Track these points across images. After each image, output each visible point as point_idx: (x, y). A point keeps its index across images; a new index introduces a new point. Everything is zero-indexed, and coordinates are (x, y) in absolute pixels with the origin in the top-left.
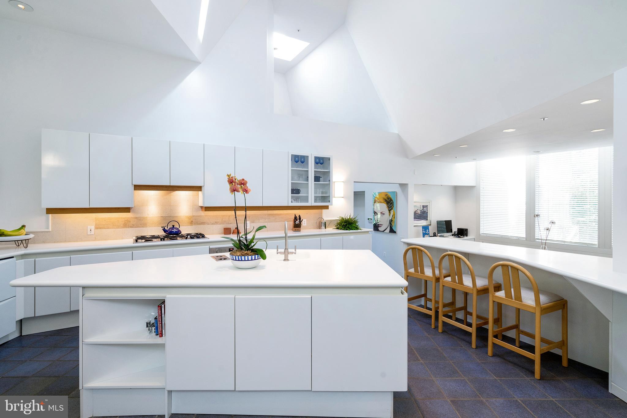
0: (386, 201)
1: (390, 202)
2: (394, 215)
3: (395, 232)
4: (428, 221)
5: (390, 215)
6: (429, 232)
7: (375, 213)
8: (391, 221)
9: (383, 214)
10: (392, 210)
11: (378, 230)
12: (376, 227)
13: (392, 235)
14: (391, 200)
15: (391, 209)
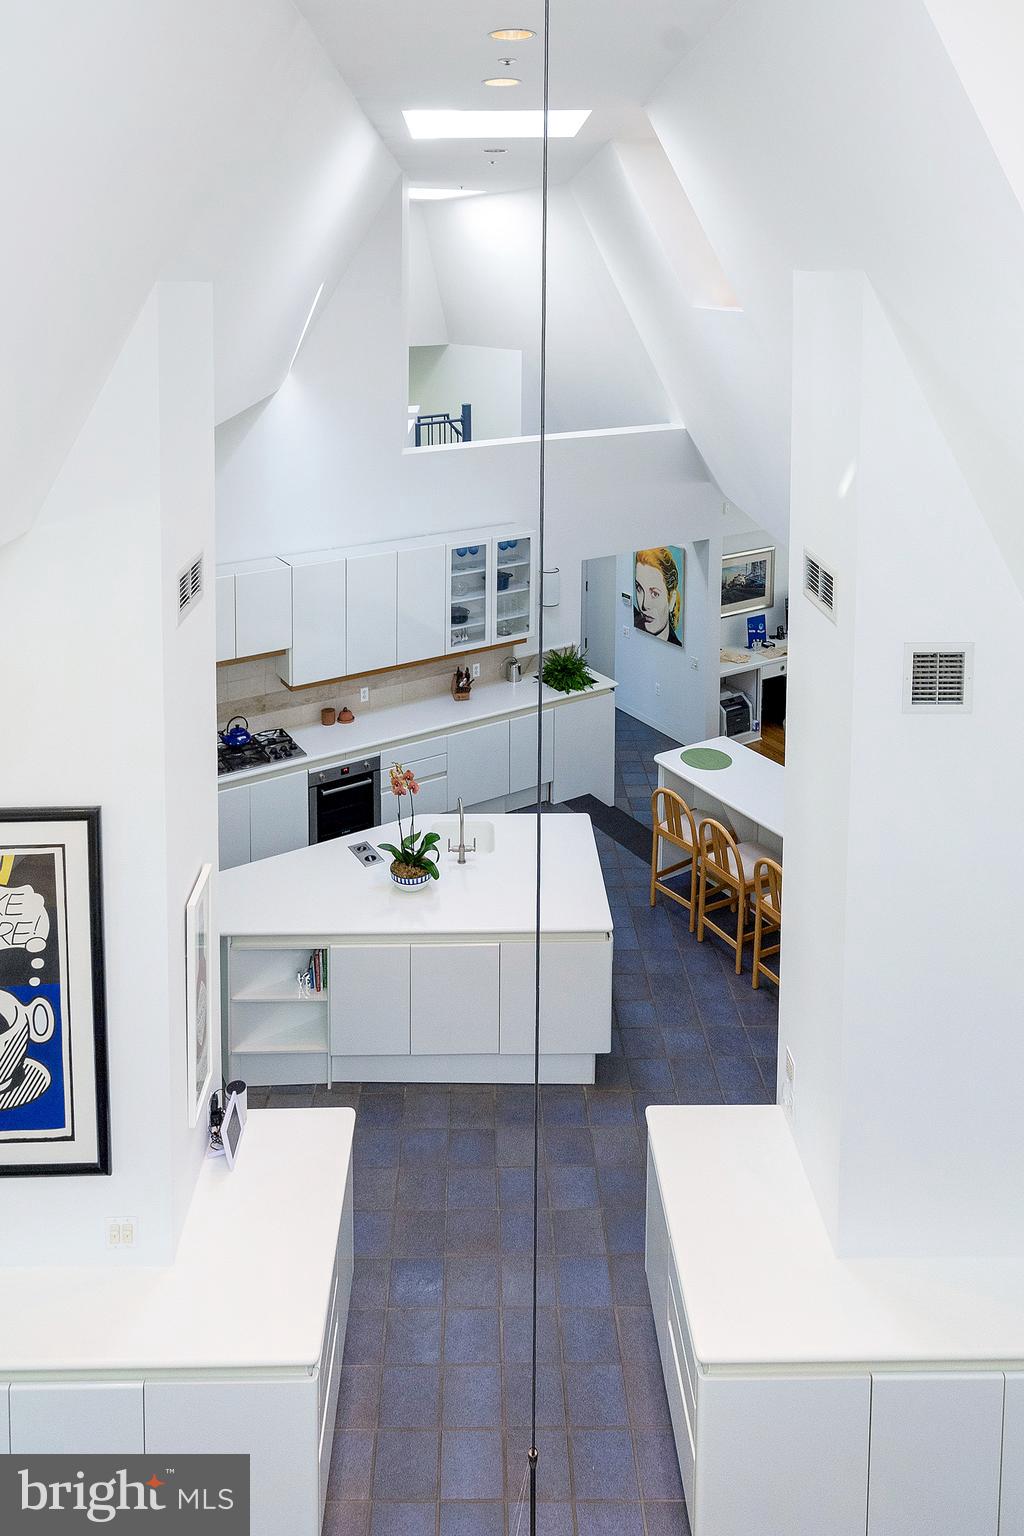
0: (661, 564)
1: (670, 570)
2: (679, 603)
3: (679, 644)
4: (766, 598)
5: (669, 600)
6: (764, 628)
7: (638, 586)
8: (672, 616)
9: (656, 594)
10: (675, 591)
11: (644, 628)
12: (640, 620)
13: (673, 647)
14: (673, 566)
15: (673, 588)
